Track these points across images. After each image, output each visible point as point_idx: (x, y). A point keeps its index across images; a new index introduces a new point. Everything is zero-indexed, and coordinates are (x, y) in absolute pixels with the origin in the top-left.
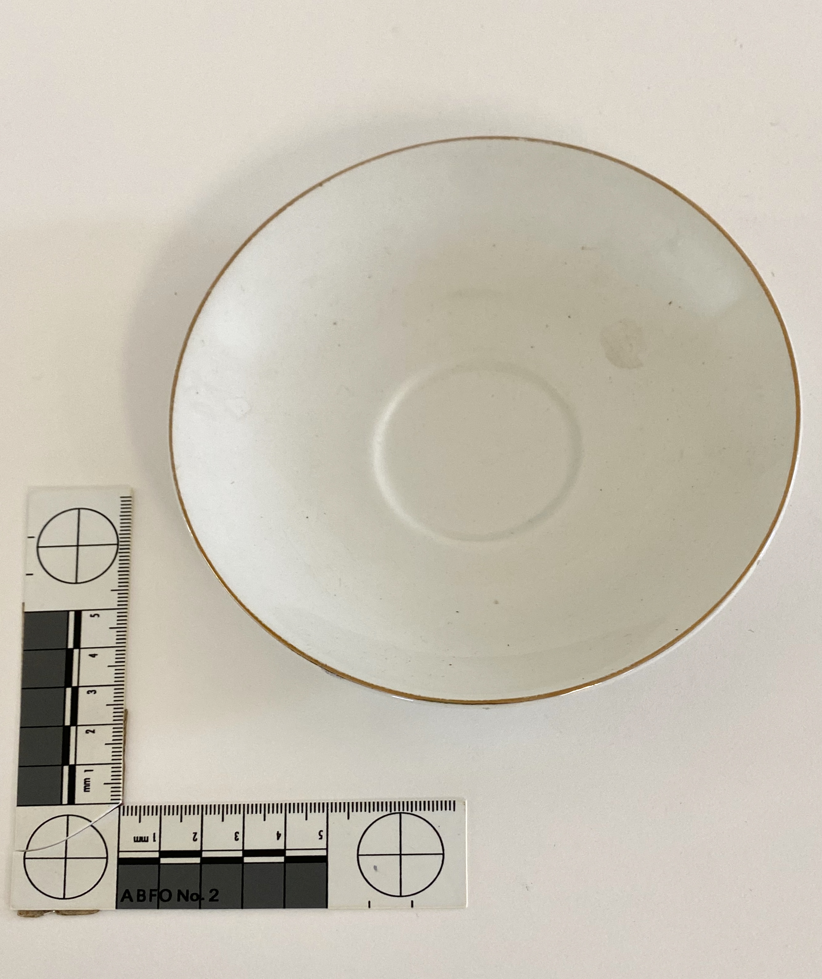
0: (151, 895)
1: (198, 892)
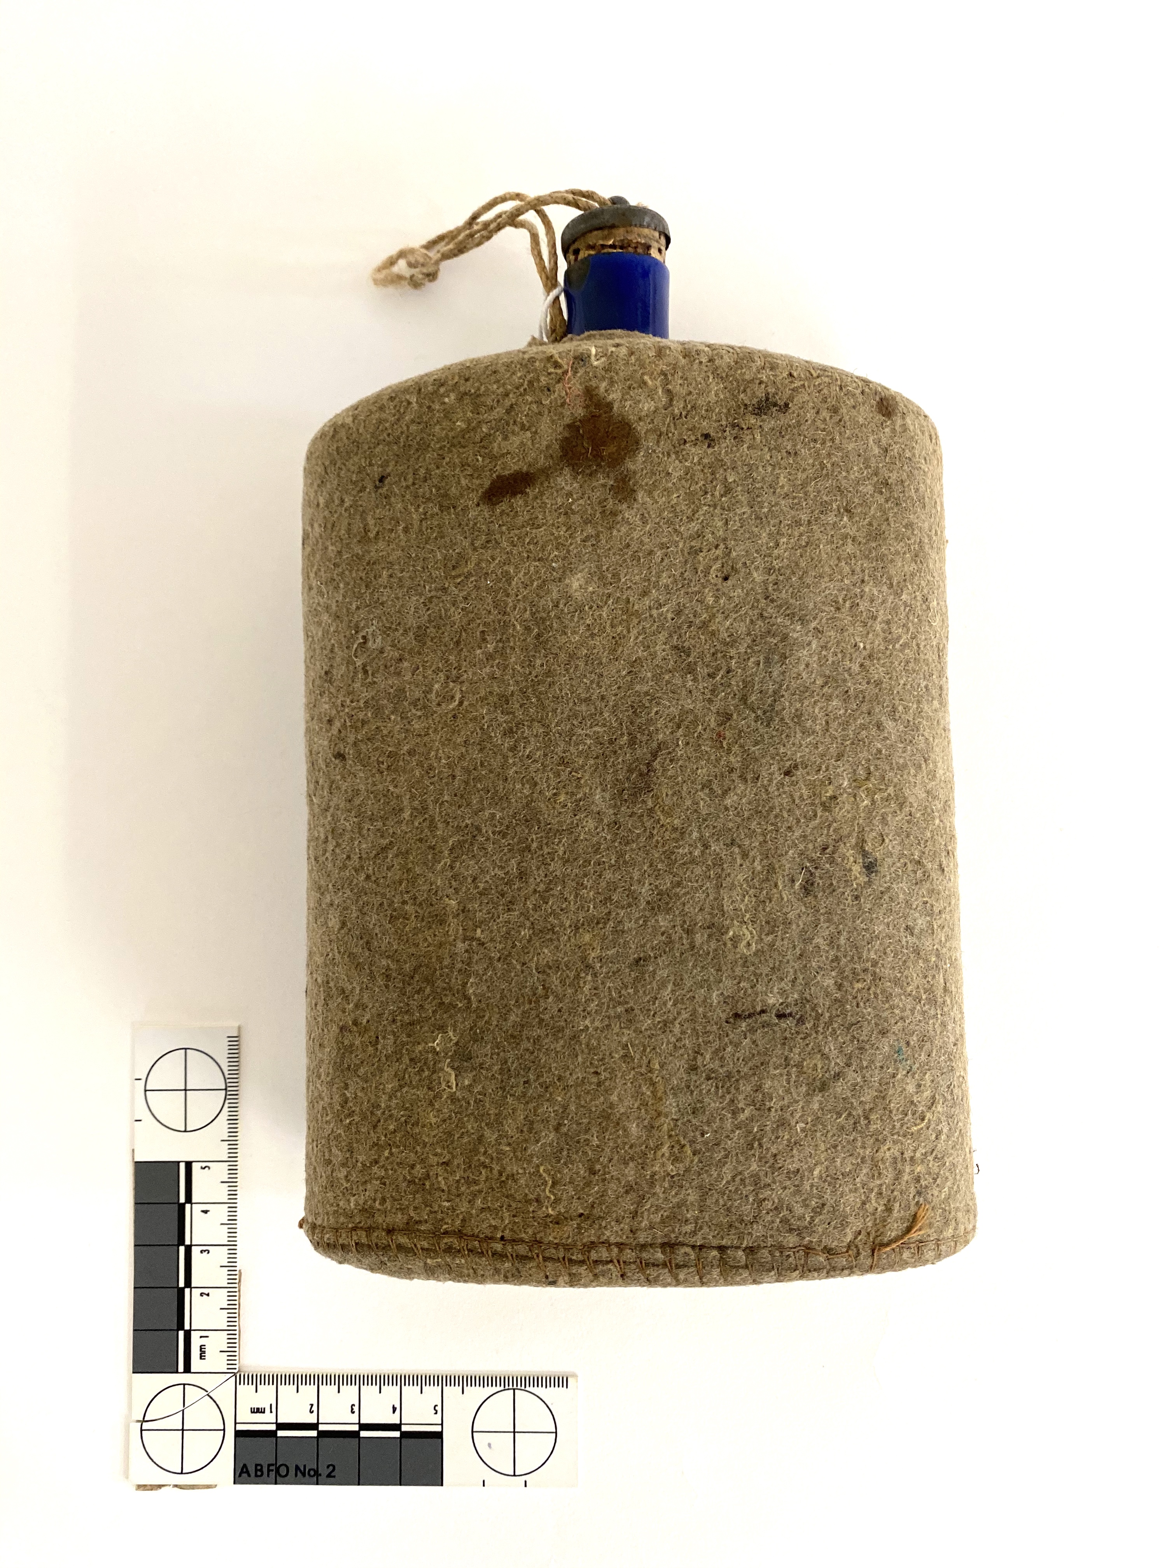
0: (269, 1471)
1: (315, 1468)
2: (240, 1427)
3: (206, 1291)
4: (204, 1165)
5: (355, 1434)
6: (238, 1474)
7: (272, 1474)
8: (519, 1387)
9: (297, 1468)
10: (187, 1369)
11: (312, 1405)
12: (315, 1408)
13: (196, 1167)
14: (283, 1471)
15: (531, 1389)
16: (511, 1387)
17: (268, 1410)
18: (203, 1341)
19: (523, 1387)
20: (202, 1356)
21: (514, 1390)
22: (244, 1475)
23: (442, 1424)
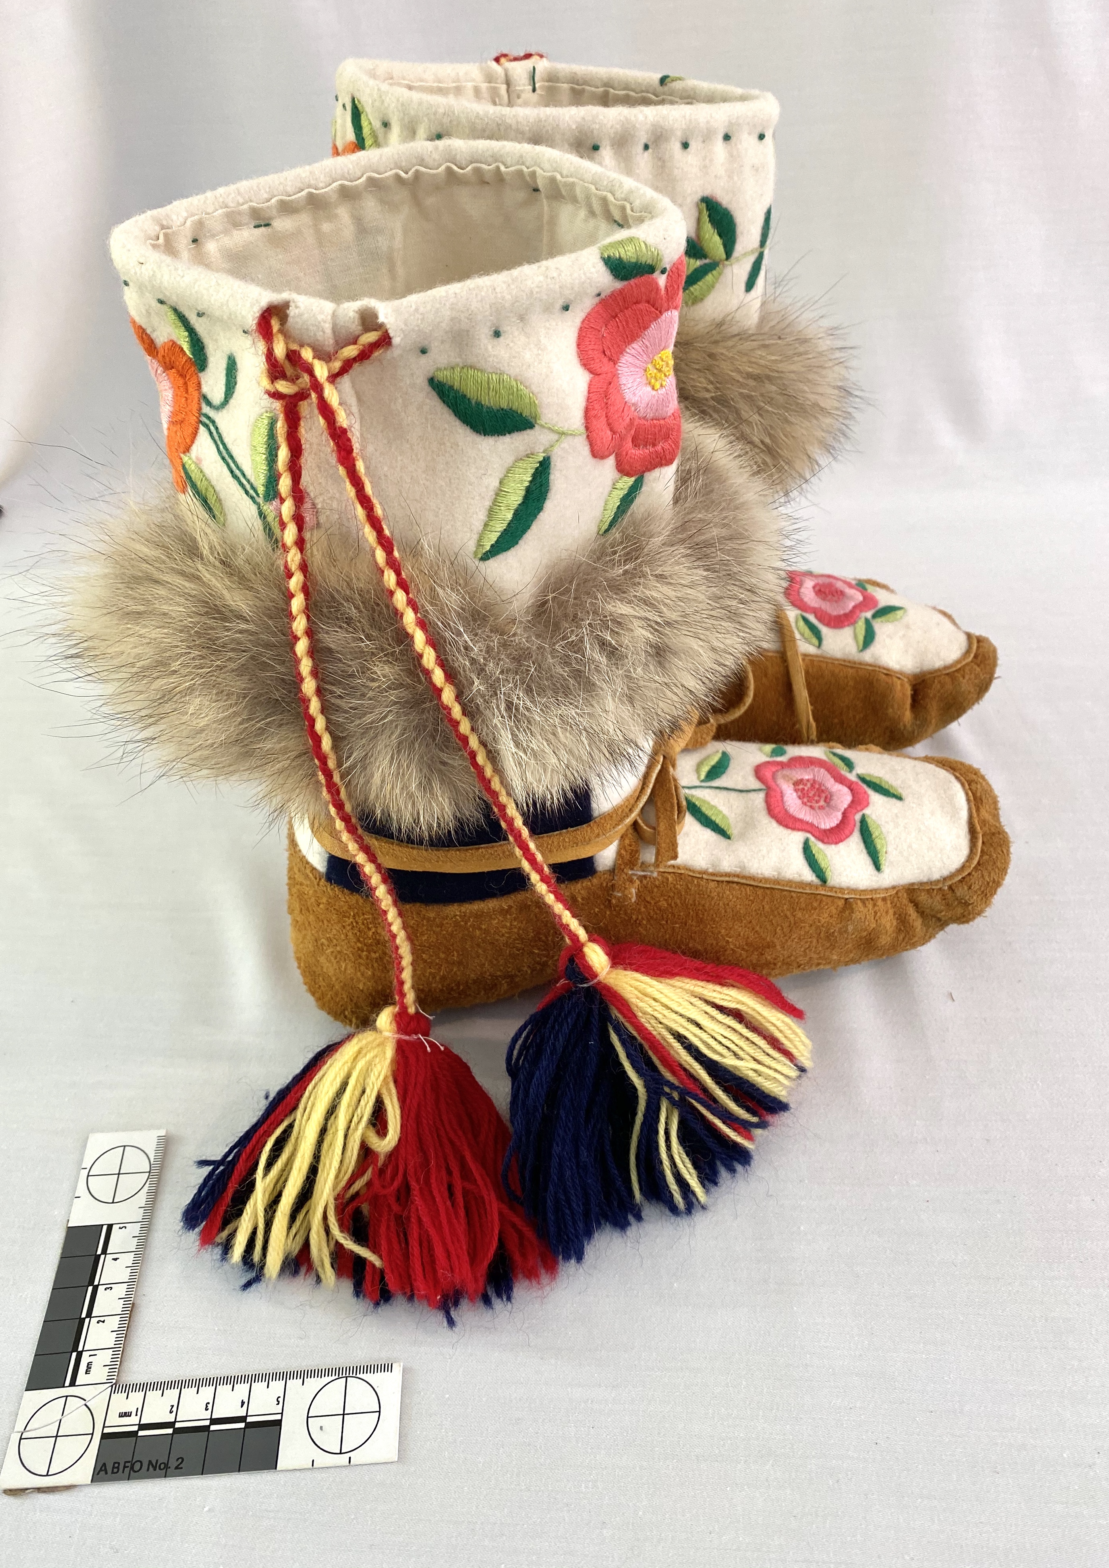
0: (125, 1467)
1: (166, 1462)
2: (106, 1431)
3: (102, 1319)
4: (122, 1225)
5: (206, 1428)
6: (96, 1474)
7: (127, 1470)
8: (351, 1375)
9: (150, 1462)
10: (73, 1383)
11: (172, 1406)
13: (115, 1228)
14: (137, 1466)
15: (361, 1376)
16: (344, 1375)
17: (134, 1414)
18: (91, 1359)
19: (354, 1375)
20: (87, 1372)
21: (346, 1377)
22: (103, 1473)
23: (282, 1413)
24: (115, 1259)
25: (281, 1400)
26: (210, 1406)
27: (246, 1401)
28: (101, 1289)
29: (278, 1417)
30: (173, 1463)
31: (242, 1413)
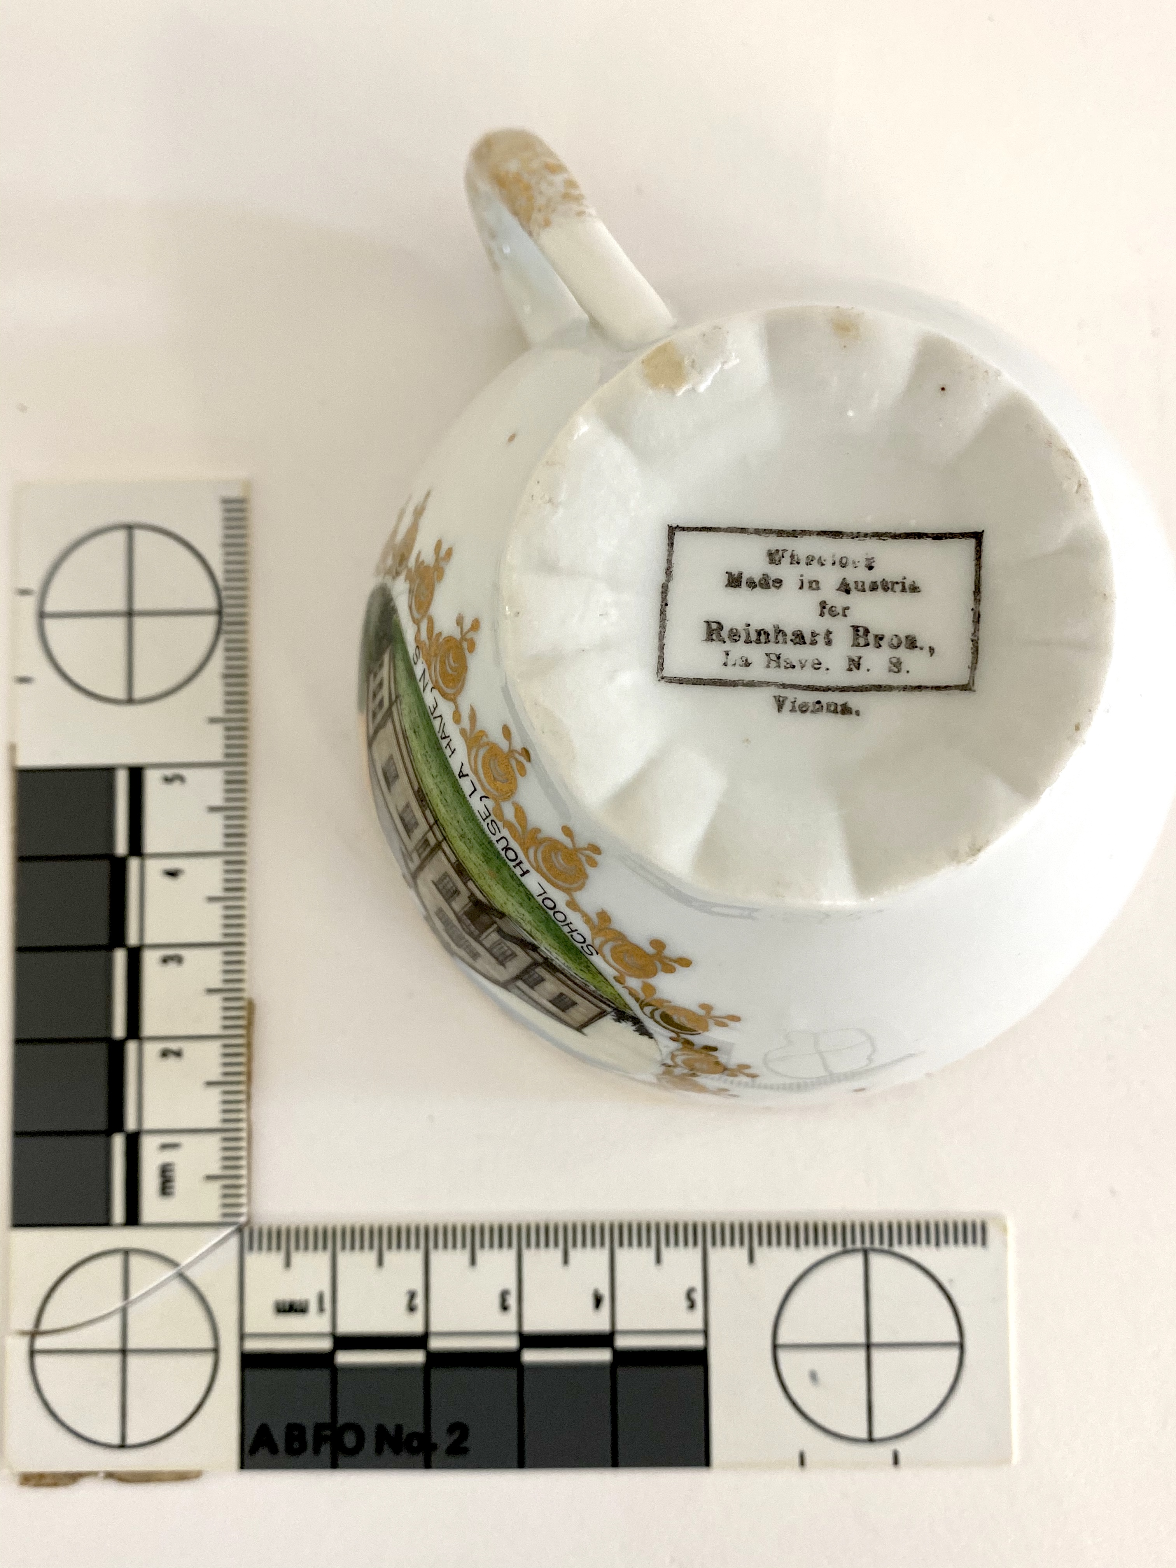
0: (318, 1439)
1: (420, 1429)
2: (252, 1345)
3: (173, 1046)
4: (169, 772)
5: (509, 1359)
6: (247, 1449)
7: (326, 1449)
8: (877, 1245)
9: (381, 1430)
10: (133, 1218)
11: (412, 1295)
12: (419, 1301)
13: (152, 781)
14: (350, 1440)
15: (905, 1250)
16: (858, 1244)
17: (313, 1307)
18: (168, 1157)
19: (886, 1246)
20: (166, 1186)
21: (866, 1253)
22: (263, 1452)
23: (706, 1333)
24: (172, 874)
25: (698, 1297)
26: (512, 1301)
27: (605, 1292)
28: (150, 960)
29: (696, 1342)
30: (441, 1438)
31: (599, 1323)
